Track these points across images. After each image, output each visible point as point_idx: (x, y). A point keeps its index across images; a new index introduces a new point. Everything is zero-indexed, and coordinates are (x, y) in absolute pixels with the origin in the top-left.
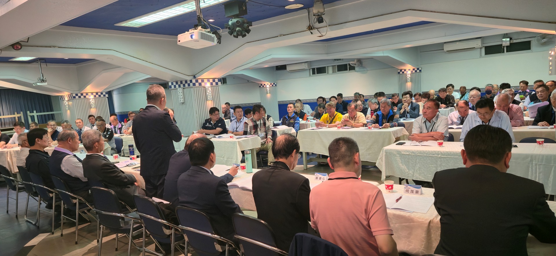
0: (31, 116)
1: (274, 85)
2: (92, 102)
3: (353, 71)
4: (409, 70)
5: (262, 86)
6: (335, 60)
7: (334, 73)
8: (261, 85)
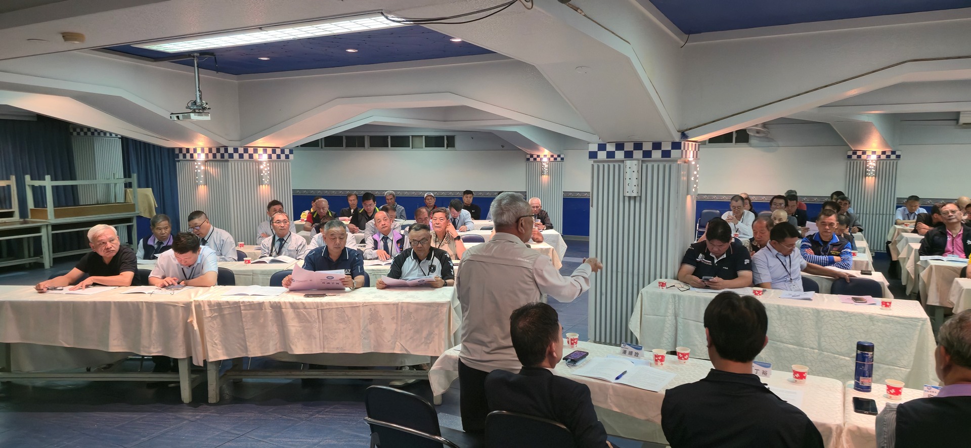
0: (34, 188)
2: (266, 169)
3: (746, 144)
4: (874, 153)
5: (532, 159)
8: (532, 156)
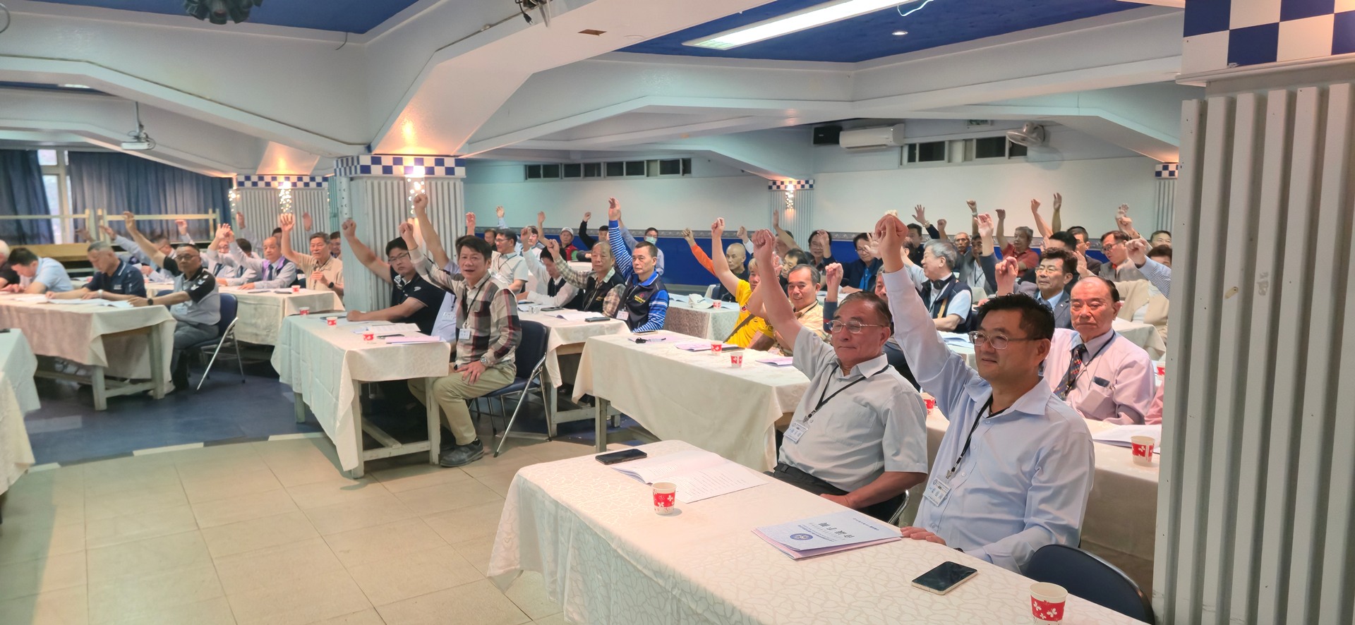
1: (808, 186)
2: (286, 197)
3: (1021, 158)
5: (774, 187)
6: (971, 122)
7: (965, 163)
8: (774, 183)
